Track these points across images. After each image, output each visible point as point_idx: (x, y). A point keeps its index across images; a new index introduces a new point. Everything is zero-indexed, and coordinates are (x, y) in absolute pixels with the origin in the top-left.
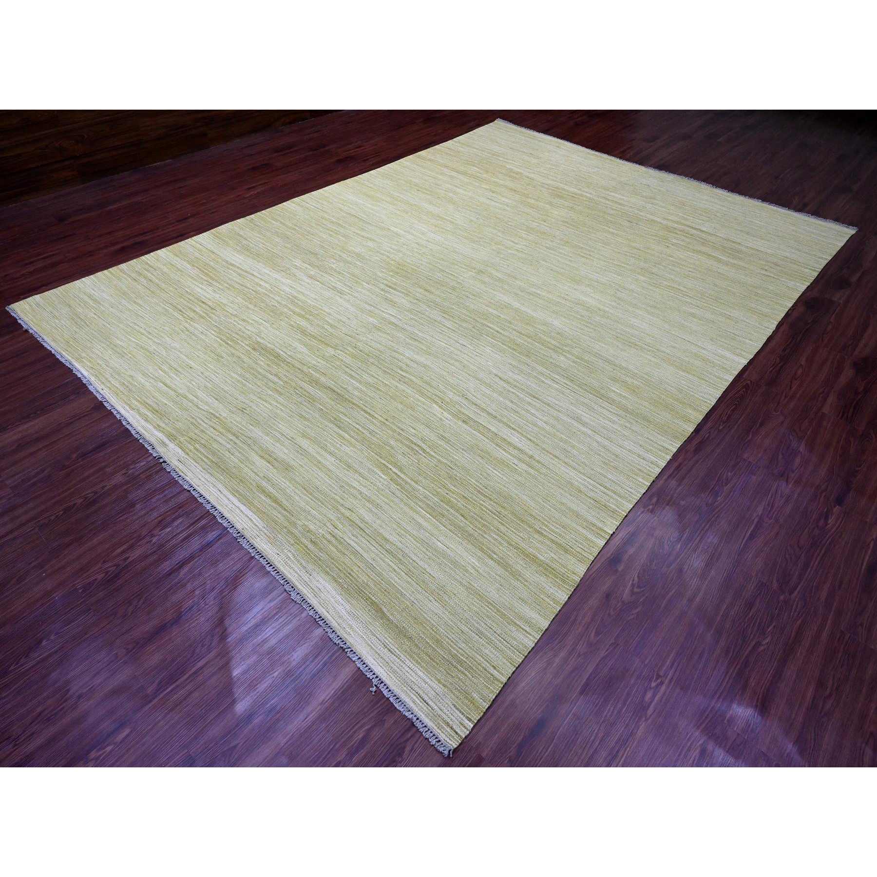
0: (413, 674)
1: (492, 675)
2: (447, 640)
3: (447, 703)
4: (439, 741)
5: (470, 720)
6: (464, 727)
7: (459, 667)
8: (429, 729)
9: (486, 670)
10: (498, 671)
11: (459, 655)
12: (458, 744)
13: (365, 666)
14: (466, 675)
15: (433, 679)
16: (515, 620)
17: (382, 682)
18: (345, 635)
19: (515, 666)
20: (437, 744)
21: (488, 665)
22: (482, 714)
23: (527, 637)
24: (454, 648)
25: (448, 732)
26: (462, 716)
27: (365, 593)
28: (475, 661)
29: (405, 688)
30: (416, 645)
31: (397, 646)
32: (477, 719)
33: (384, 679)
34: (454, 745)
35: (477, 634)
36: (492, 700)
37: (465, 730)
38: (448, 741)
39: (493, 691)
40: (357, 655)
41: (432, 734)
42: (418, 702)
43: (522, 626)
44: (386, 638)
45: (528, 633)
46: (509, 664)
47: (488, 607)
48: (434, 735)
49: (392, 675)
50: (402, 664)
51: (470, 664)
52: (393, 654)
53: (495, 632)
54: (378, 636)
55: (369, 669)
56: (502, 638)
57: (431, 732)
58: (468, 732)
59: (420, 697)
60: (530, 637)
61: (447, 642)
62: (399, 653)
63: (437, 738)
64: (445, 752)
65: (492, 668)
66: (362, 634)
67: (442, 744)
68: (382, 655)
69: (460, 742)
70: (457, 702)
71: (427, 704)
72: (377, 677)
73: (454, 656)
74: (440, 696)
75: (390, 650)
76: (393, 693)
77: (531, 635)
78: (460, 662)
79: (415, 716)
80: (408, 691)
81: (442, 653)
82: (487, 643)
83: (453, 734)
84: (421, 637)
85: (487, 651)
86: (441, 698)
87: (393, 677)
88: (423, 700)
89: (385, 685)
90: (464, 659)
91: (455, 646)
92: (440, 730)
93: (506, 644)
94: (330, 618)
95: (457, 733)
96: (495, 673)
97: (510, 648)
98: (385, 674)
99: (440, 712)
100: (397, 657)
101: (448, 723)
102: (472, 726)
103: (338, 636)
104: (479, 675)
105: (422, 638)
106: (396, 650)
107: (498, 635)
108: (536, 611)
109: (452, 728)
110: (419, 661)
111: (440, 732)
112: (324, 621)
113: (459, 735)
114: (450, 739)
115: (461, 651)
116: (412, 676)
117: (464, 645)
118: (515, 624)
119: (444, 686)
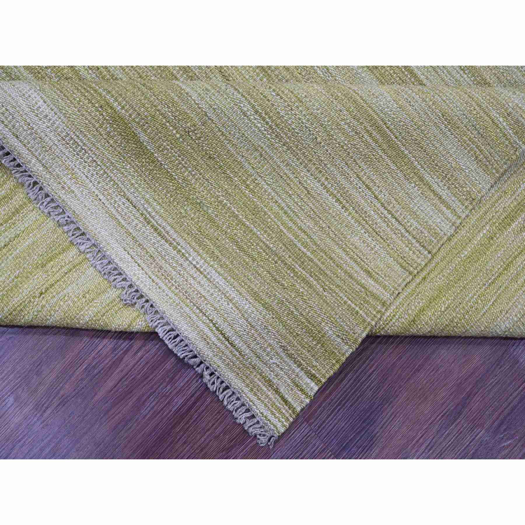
0: (204, 281)
1: (364, 288)
2: (275, 208)
3: (270, 345)
4: (253, 416)
5: (313, 377)
6: (302, 390)
7: (298, 269)
8: (233, 393)
9: (351, 277)
10: (376, 281)
11: (299, 245)
12: (287, 424)
13: (105, 261)
14: (311, 287)
15: (243, 290)
16: (422, 171)
17: (142, 296)
18: (62, 194)
19: (410, 273)
20: (249, 423)
21: (358, 269)
22: (338, 366)
23: (440, 211)
24: (289, 228)
25: (270, 399)
26: (298, 370)
27: (96, 91)
28: (331, 259)
29: (187, 310)
30: (211, 220)
31: (170, 220)
32: (328, 376)
33: (145, 290)
34: (279, 425)
35: (338, 200)
36: (360, 340)
37: (303, 396)
38: (270, 416)
39: (364, 321)
40: (88, 239)
41: (239, 403)
42: (214, 339)
43: (435, 187)
44: (147, 201)
45: (443, 202)
46: (397, 268)
47: (371, 135)
48: (243, 405)
49: (161, 284)
50: (181, 261)
51: (319, 263)
52: (163, 237)
53: (376, 197)
54: (131, 197)
55: (115, 269)
56: (389, 212)
57: (238, 399)
58: (308, 401)
59: (217, 329)
60: (447, 212)
61: (277, 214)
62: (175, 236)
63: (248, 411)
64: (261, 438)
65: (363, 274)
66: (97, 192)
67: (258, 422)
68: (140, 239)
69: (291, 420)
70: (289, 343)
71: (231, 344)
72: (131, 286)
73: (289, 246)
74: (256, 330)
75: (156, 230)
76: (162, 318)
77: (448, 207)
78: (300, 258)
79: (207, 368)
80: (193, 316)
81: (264, 237)
82: (357, 221)
83: (279, 403)
84: (221, 202)
85: (355, 239)
86: (260, 334)
87: (164, 287)
88: (223, 335)
89: (147, 301)
90: (309, 254)
91: (291, 224)
92: (255, 394)
93: (396, 224)
94: (24, 152)
95: (286, 401)
96: (370, 283)
97: (402, 236)
98: (149, 282)
99: (255, 361)
100: (171, 244)
101: (270, 381)
102: (316, 388)
103: (47, 196)
104: (338, 286)
105: (224, 206)
106: (168, 228)
107: (383, 205)
108: (471, 149)
109: (277, 391)
110: (217, 252)
111: (254, 398)
112: (10, 157)
113: (290, 407)
114: (273, 414)
115: (302, 235)
116: (202, 286)
117: (311, 224)
118: (421, 179)
119: (267, 307)
